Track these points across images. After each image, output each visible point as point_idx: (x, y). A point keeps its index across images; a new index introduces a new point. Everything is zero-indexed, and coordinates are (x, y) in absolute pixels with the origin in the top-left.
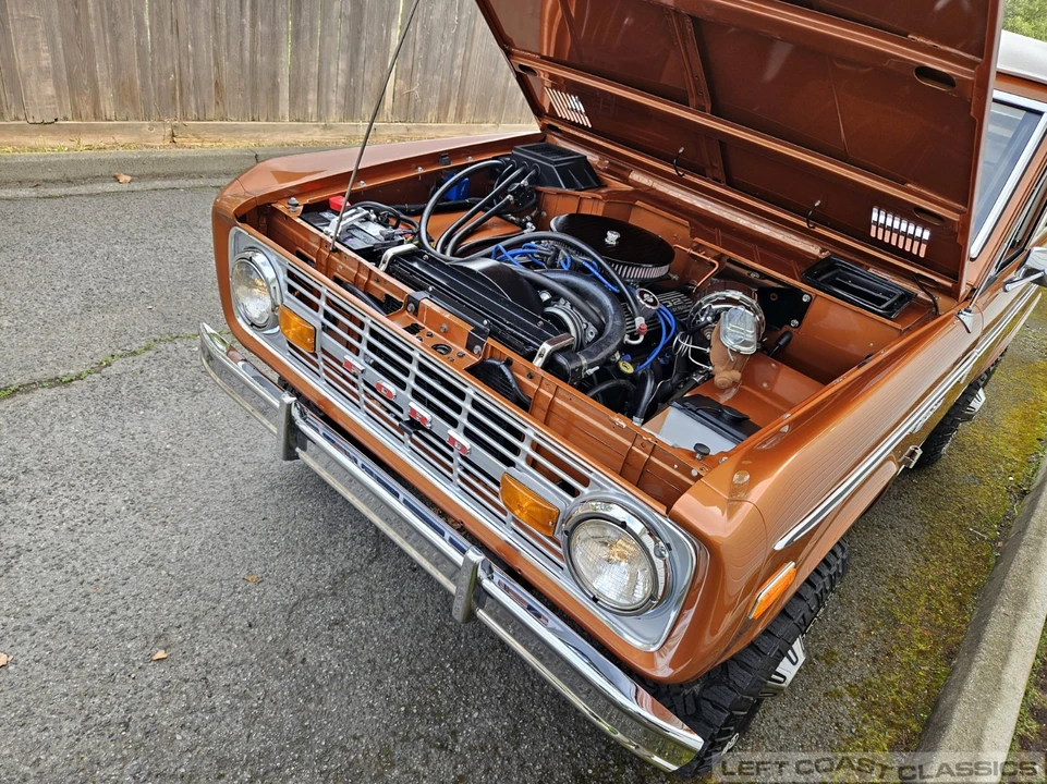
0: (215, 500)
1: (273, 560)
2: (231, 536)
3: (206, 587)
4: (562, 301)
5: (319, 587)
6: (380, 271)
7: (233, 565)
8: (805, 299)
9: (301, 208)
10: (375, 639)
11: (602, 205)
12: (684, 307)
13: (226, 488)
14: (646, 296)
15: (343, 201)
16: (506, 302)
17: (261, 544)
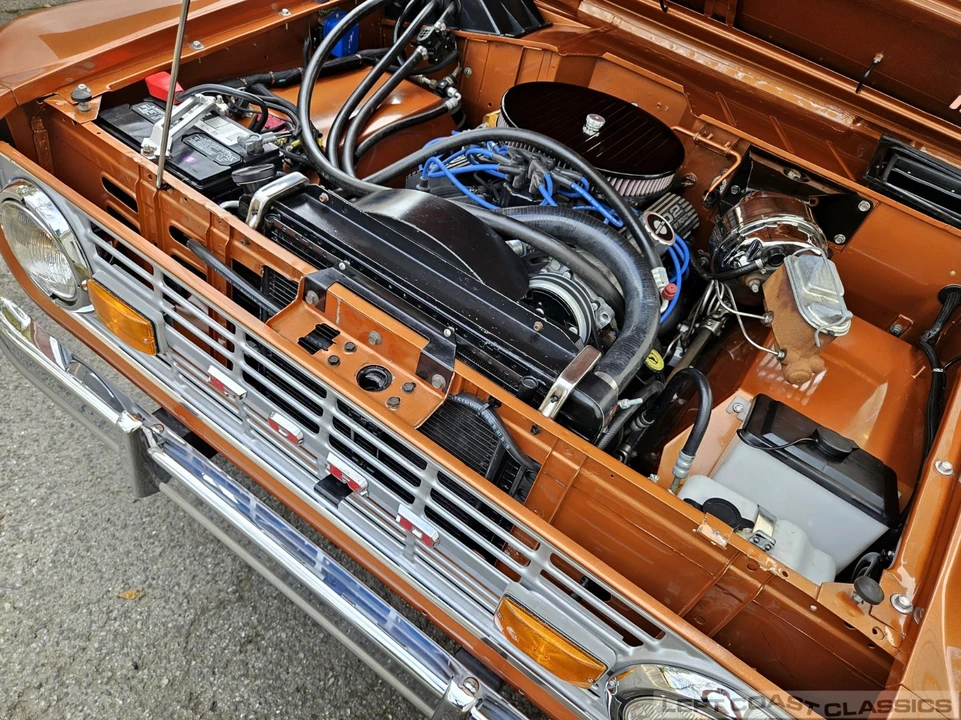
0: (65, 482)
1: (154, 561)
2: (94, 534)
3: (68, 619)
4: (555, 265)
5: (220, 591)
6: (248, 229)
7: (102, 578)
8: (863, 207)
9: (98, 101)
10: (302, 655)
11: (556, 61)
12: (684, 218)
13: (79, 462)
14: (657, 223)
15: (168, 83)
16: (472, 284)
17: (136, 539)
